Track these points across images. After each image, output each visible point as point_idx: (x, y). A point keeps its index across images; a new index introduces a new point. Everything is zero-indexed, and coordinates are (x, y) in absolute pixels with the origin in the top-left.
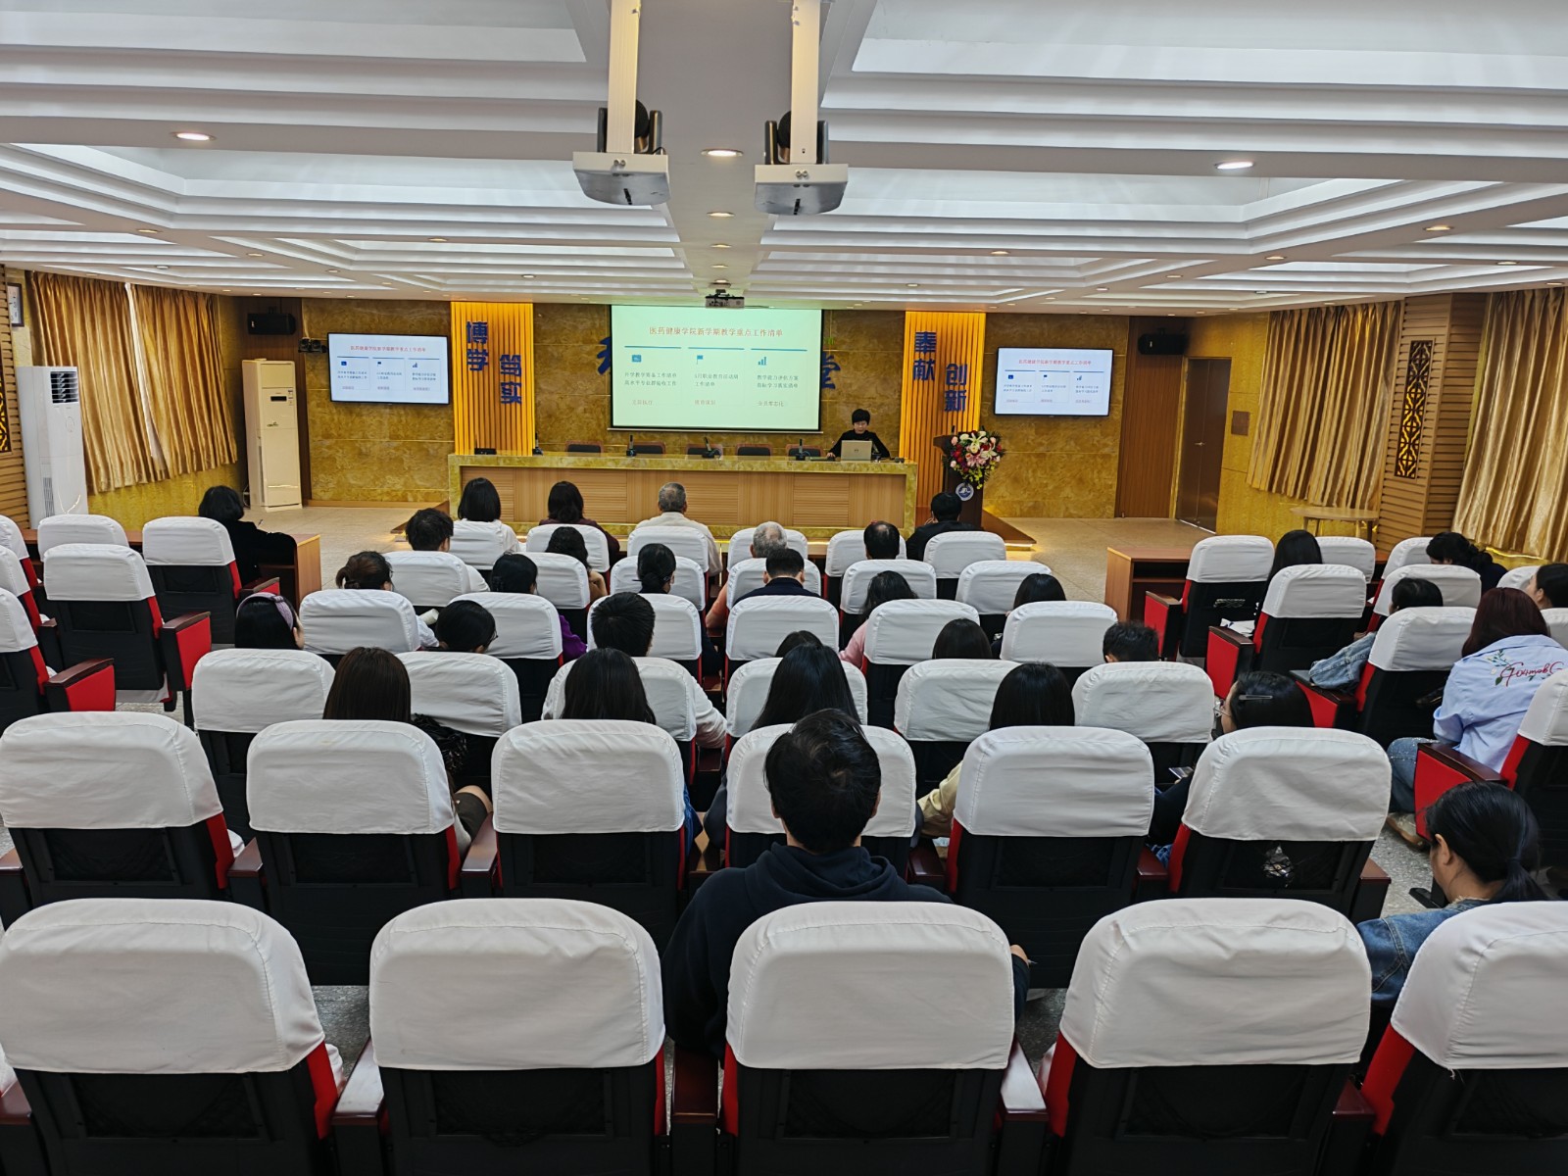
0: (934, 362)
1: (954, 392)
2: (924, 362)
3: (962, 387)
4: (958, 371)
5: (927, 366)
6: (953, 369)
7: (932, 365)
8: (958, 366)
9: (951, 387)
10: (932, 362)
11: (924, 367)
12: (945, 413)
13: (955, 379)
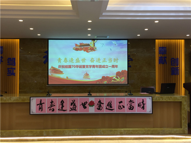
0: (166, 57)
1: (174, 68)
2: (162, 57)
3: (177, 66)
4: (175, 60)
5: (164, 59)
6: (173, 60)
7: (165, 59)
8: (175, 58)
9: (173, 66)
10: (165, 57)
11: (163, 59)
12: (171, 76)
13: (174, 63)
